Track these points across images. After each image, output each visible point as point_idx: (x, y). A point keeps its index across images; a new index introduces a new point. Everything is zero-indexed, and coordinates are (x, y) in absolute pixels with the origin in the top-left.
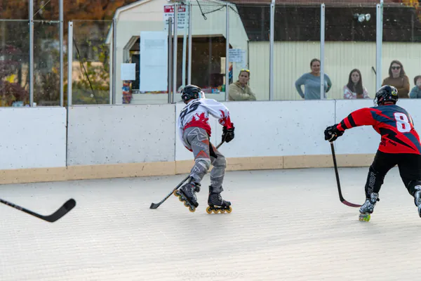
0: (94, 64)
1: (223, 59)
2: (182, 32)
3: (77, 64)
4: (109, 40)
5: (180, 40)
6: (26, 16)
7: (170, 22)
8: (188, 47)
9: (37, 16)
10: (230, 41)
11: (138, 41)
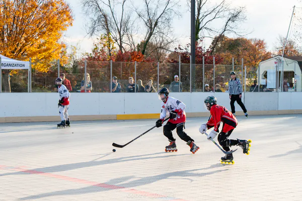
0: (252, 79)
1: (293, 78)
2: (280, 69)
3: (247, 79)
4: (257, 72)
5: (280, 72)
6: (231, 64)
7: (277, 67)
8: (282, 74)
9: (235, 64)
10: (295, 73)
11: (267, 72)
